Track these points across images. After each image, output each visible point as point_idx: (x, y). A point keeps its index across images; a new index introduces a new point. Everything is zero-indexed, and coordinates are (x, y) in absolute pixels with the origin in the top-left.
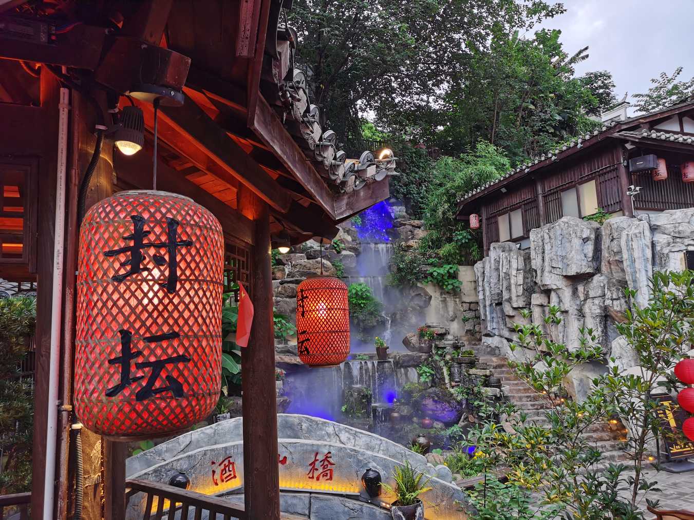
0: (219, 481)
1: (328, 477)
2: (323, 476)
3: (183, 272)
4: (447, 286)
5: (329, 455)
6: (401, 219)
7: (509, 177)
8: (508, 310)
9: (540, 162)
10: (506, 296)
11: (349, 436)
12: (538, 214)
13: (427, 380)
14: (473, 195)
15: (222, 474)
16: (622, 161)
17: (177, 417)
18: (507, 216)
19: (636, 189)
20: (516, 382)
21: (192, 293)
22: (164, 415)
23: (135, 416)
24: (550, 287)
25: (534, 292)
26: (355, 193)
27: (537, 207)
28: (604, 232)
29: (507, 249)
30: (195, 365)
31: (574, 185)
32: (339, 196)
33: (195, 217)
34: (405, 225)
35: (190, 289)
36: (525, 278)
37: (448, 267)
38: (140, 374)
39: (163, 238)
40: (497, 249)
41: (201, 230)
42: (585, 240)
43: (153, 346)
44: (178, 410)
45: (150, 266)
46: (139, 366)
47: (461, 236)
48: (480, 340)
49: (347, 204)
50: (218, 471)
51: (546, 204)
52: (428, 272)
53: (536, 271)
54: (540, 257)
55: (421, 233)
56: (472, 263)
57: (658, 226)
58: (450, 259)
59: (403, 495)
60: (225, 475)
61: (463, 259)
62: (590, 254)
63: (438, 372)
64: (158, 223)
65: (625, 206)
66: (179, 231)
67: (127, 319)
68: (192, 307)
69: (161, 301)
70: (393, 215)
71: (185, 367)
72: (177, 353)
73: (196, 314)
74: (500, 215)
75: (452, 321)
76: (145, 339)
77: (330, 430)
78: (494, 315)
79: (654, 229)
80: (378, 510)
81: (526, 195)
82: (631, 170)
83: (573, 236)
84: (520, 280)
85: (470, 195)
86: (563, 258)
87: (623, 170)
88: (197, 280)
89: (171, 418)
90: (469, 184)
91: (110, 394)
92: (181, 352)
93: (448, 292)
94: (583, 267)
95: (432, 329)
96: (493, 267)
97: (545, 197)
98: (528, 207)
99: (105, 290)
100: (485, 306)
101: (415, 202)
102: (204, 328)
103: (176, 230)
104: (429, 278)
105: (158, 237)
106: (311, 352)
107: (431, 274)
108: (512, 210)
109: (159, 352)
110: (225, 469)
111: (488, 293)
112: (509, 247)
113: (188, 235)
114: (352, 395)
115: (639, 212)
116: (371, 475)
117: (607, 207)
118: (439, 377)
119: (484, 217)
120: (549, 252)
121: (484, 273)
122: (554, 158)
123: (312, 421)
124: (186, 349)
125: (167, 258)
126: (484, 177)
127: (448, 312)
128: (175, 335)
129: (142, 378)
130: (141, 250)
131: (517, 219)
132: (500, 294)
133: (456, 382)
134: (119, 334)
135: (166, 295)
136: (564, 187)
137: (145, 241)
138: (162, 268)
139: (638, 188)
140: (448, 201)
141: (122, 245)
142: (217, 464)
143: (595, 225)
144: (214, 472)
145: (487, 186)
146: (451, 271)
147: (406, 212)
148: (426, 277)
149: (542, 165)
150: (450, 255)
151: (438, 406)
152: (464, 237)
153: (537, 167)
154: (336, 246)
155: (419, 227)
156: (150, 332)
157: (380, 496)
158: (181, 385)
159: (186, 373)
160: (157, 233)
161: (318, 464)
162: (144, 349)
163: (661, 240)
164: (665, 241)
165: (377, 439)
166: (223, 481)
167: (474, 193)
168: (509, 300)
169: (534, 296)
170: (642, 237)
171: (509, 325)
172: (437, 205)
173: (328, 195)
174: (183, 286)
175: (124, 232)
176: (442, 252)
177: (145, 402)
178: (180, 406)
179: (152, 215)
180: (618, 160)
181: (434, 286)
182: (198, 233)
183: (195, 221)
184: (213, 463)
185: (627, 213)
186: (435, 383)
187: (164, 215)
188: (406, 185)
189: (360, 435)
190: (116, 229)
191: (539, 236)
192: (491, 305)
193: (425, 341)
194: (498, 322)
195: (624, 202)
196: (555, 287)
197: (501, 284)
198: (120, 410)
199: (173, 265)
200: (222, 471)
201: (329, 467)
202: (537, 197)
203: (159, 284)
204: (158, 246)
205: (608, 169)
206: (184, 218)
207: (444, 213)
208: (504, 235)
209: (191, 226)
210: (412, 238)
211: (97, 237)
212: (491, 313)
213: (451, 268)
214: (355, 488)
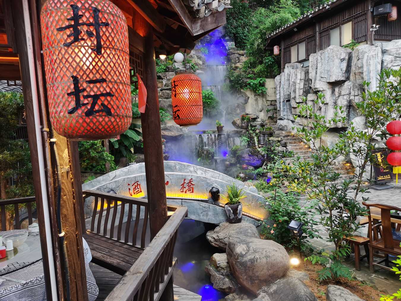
0: (133, 194)
1: (191, 191)
2: (189, 191)
3: (105, 43)
4: (258, 91)
5: (191, 180)
6: (232, 50)
7: (299, 21)
8: (293, 104)
9: (319, 10)
10: (292, 95)
11: (202, 172)
12: (315, 45)
13: (246, 144)
14: (276, 33)
15: (134, 190)
16: (370, 9)
17: (109, 127)
18: (296, 47)
19: (376, 27)
20: (295, 144)
21: (111, 56)
22: (102, 125)
23: (85, 125)
24: (319, 89)
25: (309, 93)
26: (205, 18)
27: (315, 40)
28: (354, 55)
29: (295, 67)
30: (117, 99)
31: (338, 26)
32: (196, 20)
33: (109, 8)
34: (234, 53)
35: (110, 54)
36: (305, 84)
37: (259, 79)
38: (86, 102)
39: (91, 20)
40: (289, 67)
41: (114, 17)
42: (342, 60)
43: (92, 85)
44: (109, 124)
45: (85, 37)
46: (86, 97)
47: (268, 60)
48: (276, 122)
49: (200, 26)
50: (132, 189)
51: (320, 37)
52: (247, 83)
53: (311, 80)
54: (315, 71)
55: (244, 59)
56: (274, 77)
57: (387, 50)
58: (261, 74)
59: (231, 199)
60: (136, 191)
61: (269, 74)
62: (344, 69)
63: (252, 140)
64: (87, 10)
65: (368, 38)
66: (100, 16)
67: (75, 70)
68: (112, 65)
69: (93, 60)
70: (227, 47)
71: (111, 99)
72: (106, 91)
73: (114, 68)
74: (292, 46)
75: (261, 111)
76: (87, 81)
77: (192, 169)
78: (285, 107)
79: (384, 52)
80: (218, 207)
81: (309, 33)
82: (374, 14)
83: (335, 57)
84: (302, 86)
85: (275, 33)
86: (328, 71)
87: (369, 14)
88: (113, 48)
89: (106, 127)
90: (274, 26)
91: (71, 112)
92: (108, 90)
93: (259, 95)
94: (339, 77)
95: (249, 116)
96: (286, 79)
97: (320, 33)
98: (310, 40)
99: (60, 52)
100: (280, 102)
101: (241, 39)
102: (120, 78)
103: (98, 15)
104: (248, 86)
105: (88, 19)
106: (181, 117)
107: (249, 84)
108: (300, 43)
109: (95, 90)
110: (135, 188)
111: (282, 95)
112: (297, 66)
113: (106, 20)
114: (203, 153)
115: (376, 42)
116: (214, 190)
117: (357, 39)
118: (252, 142)
119: (283, 47)
120: (320, 68)
121: (280, 82)
122: (328, 7)
123: (181, 164)
124: (111, 89)
125: (94, 33)
126: (284, 21)
127: (258, 106)
128: (104, 81)
129: (87, 104)
130: (79, 27)
131: (302, 48)
132: (289, 95)
133: (262, 145)
134: (71, 78)
135: (96, 56)
136: (332, 26)
137: (81, 22)
138: (92, 39)
139: (377, 26)
140: (261, 38)
141: (67, 24)
142: (131, 185)
143: (349, 50)
144: (129, 189)
145: (285, 27)
146: (261, 82)
147: (235, 46)
148: (246, 86)
149: (320, 12)
150: (261, 71)
151: (251, 158)
152: (270, 61)
153: (317, 14)
154: (193, 67)
155: (243, 55)
156: (89, 78)
157: (219, 201)
158: (110, 109)
159: (112, 103)
160: (87, 17)
161: (185, 185)
162: (87, 87)
163: (387, 59)
164: (390, 60)
165: (217, 173)
166: (135, 193)
167: (277, 32)
168: (294, 98)
169: (309, 95)
170: (376, 57)
171: (293, 113)
172: (254, 40)
173: (189, 18)
174: (105, 51)
175: (67, 16)
176: (256, 70)
177: (91, 117)
178: (111, 121)
179: (83, 5)
180: (368, 7)
181: (251, 91)
182: (112, 19)
183: (109, 10)
184: (129, 185)
185: (369, 43)
186: (250, 146)
187: (90, 5)
188: (236, 28)
189: (208, 172)
190: (62, 14)
191: (315, 58)
192: (284, 101)
193: (245, 122)
194: (287, 112)
195: (368, 35)
196: (321, 89)
197: (290, 88)
198: (77, 122)
199: (98, 38)
200: (134, 188)
201: (192, 186)
202: (316, 33)
203: (91, 49)
204: (89, 25)
205: (361, 14)
206: (103, 8)
207: (258, 45)
208: (294, 58)
209: (107, 13)
210: (239, 62)
211: (51, 20)
212: (283, 106)
213: (261, 80)
214: (206, 196)
